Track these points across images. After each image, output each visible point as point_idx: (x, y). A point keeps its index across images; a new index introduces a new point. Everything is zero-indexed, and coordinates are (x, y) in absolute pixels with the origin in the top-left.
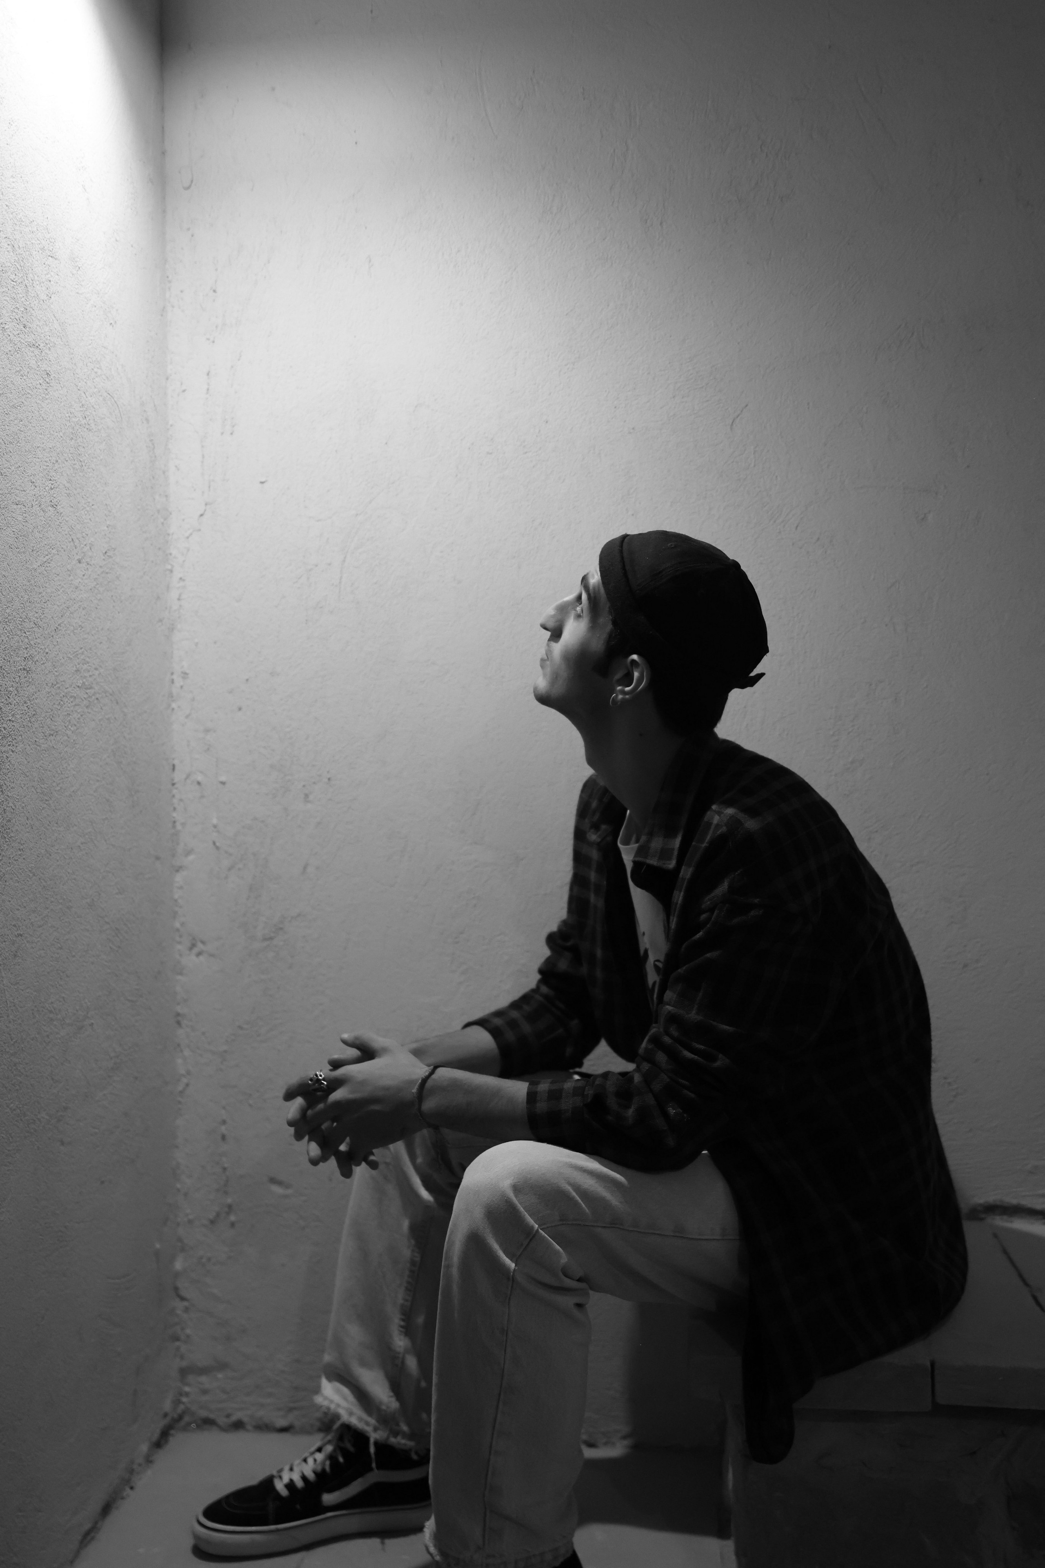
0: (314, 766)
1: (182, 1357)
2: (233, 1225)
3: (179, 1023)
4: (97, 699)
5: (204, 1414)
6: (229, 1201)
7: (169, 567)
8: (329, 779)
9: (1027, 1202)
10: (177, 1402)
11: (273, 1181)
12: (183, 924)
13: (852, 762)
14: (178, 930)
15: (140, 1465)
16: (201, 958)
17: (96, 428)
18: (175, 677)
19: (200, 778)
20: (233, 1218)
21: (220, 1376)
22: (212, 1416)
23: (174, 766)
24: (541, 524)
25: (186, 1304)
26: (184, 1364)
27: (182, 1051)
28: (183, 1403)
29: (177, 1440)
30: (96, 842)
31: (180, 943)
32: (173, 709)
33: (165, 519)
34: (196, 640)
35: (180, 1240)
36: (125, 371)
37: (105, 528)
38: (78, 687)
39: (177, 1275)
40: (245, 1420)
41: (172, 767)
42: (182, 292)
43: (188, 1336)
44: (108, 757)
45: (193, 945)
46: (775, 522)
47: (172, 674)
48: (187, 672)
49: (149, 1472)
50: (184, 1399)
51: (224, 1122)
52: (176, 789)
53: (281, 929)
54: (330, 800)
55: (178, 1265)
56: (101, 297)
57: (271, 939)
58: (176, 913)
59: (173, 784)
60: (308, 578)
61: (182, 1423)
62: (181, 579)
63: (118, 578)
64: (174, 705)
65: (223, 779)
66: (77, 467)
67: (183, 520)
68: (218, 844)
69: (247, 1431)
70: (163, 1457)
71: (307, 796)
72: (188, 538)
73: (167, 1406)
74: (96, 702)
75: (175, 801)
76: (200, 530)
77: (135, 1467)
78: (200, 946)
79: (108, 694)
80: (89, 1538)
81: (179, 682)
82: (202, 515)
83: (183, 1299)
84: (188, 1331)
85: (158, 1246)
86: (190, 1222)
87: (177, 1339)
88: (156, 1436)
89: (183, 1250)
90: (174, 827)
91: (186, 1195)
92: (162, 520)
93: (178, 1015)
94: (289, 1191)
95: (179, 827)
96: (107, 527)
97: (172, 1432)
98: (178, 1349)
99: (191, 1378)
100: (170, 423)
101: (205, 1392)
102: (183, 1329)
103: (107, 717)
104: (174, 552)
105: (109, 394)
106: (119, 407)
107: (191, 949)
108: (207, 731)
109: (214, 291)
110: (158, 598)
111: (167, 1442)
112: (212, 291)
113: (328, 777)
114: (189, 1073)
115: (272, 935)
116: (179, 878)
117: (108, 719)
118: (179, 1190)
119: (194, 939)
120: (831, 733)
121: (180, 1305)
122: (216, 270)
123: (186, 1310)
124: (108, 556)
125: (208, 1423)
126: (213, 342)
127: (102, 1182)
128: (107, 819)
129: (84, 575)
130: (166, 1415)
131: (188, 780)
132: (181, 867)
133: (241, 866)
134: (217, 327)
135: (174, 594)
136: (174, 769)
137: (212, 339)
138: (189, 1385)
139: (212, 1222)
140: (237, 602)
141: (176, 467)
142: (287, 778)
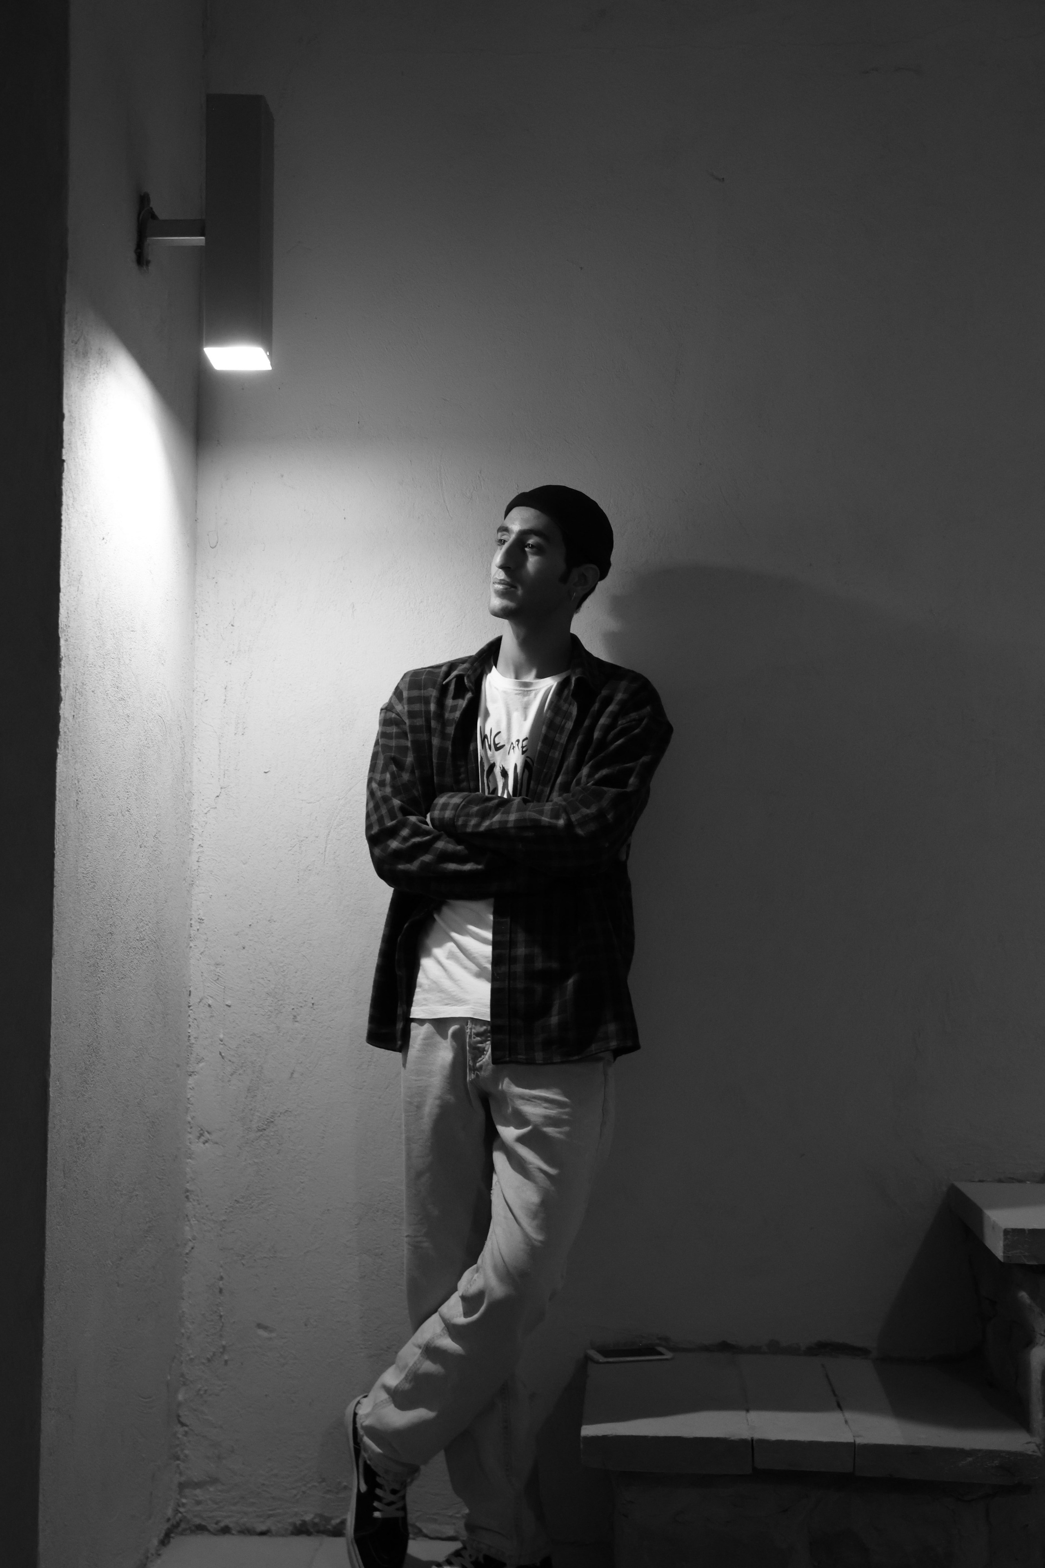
0: (301, 993)
1: (181, 1474)
2: (226, 1362)
3: (187, 1197)
5: (197, 1521)
6: (224, 1343)
7: (191, 836)
8: (313, 1004)
10: (177, 1511)
11: (260, 1326)
12: (193, 1118)
14: (189, 1122)
16: (207, 1144)
18: (192, 922)
19: (210, 1002)
20: (226, 1357)
21: (211, 1489)
22: (204, 1523)
23: (190, 991)
25: (186, 1429)
26: (183, 1479)
27: (189, 1221)
28: (180, 1512)
29: (176, 1541)
31: (190, 1133)
32: (191, 947)
33: (190, 800)
34: (211, 894)
35: (182, 1375)
39: (179, 1404)
40: (231, 1525)
41: (189, 993)
42: (207, 625)
43: (186, 1456)
45: (202, 1135)
47: (191, 919)
48: (203, 918)
50: (182, 1510)
51: (221, 1278)
52: (191, 1010)
53: (272, 1122)
54: (313, 1020)
55: (180, 1397)
57: (264, 1130)
58: (188, 1109)
59: (189, 1007)
60: (300, 847)
61: (180, 1529)
62: (200, 845)
64: (191, 944)
65: (229, 1003)
67: (203, 800)
68: (223, 1054)
69: (233, 1534)
70: (167, 1554)
71: (295, 1017)
72: (206, 813)
73: (170, 1512)
75: (190, 1020)
76: (216, 808)
78: (207, 1136)
81: (196, 926)
82: (218, 796)
83: (183, 1425)
84: (186, 1452)
85: (167, 1377)
86: (191, 1360)
87: (178, 1459)
88: (162, 1535)
89: (184, 1384)
90: (189, 1040)
91: (188, 1338)
92: (187, 800)
93: (187, 1191)
94: (273, 1335)
95: (193, 1041)
97: (172, 1535)
98: (178, 1466)
99: (187, 1491)
100: (195, 725)
101: (198, 1503)
102: (182, 1450)
104: (195, 825)
107: (199, 1138)
108: (217, 964)
109: (232, 625)
110: (182, 860)
111: (169, 1542)
112: (230, 625)
113: (313, 1002)
114: (194, 1238)
115: (265, 1127)
116: (191, 1081)
118: (183, 1334)
119: (202, 1130)
121: (181, 1430)
122: (234, 609)
123: (186, 1434)
125: (201, 1529)
126: (231, 664)
130: (169, 1520)
131: (201, 1003)
132: (193, 1072)
133: (241, 1071)
134: (233, 652)
135: (194, 857)
136: (190, 995)
137: (229, 662)
138: (185, 1497)
139: (209, 1360)
140: (244, 864)
141: (199, 758)
142: (280, 1002)
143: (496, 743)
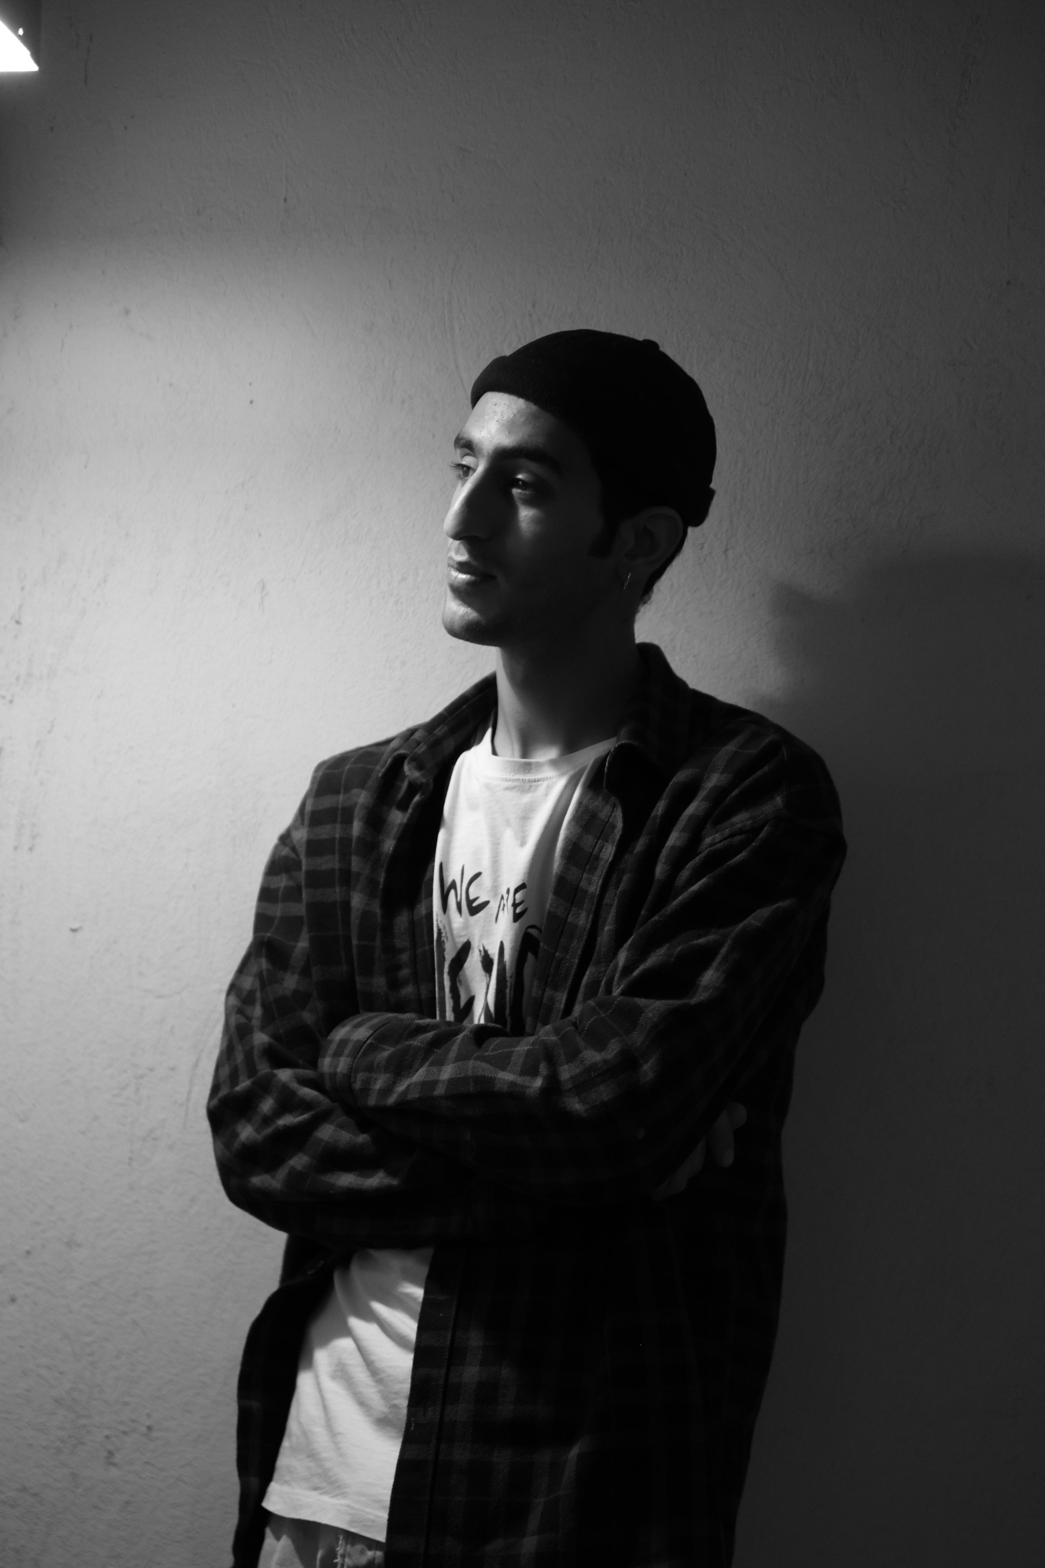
0: (126, 1404)
8: (149, 1428)
54: (147, 1463)
60: (137, 1090)
71: (111, 1454)
109: (18, 622)
112: (13, 622)
113: (148, 1423)
122: (23, 588)
126: (11, 702)
134: (18, 678)
137: (9, 697)
140: (22, 1121)
142: (81, 1422)
143: (472, 897)
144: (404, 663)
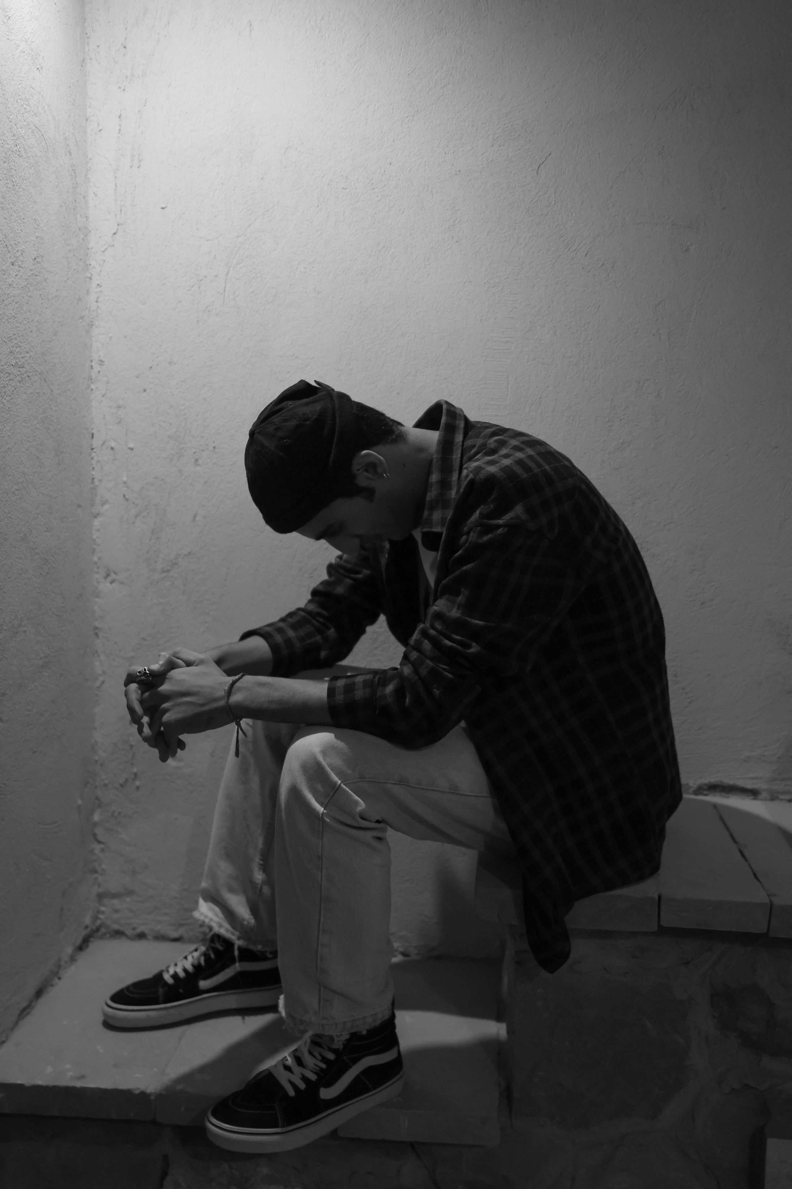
0: (202, 437)
1: (99, 885)
2: (138, 788)
3: (96, 634)
4: (28, 376)
5: (115, 927)
6: (135, 770)
7: (89, 275)
8: (214, 448)
9: (741, 783)
10: (95, 918)
12: (99, 558)
13: (622, 443)
14: (96, 563)
15: (66, 962)
16: (114, 585)
17: (26, 155)
18: (93, 364)
19: (113, 444)
20: (137, 783)
21: (128, 899)
22: (121, 929)
23: (93, 434)
24: (384, 247)
25: (102, 846)
26: (101, 890)
27: (99, 656)
28: (100, 919)
29: (96, 945)
30: (28, 490)
31: (97, 573)
32: (92, 390)
33: (86, 236)
34: (110, 335)
35: (97, 798)
36: (50, 109)
37: (34, 238)
38: (12, 365)
39: (95, 824)
40: (147, 932)
41: (91, 436)
42: (98, 46)
43: (103, 870)
44: (38, 423)
45: (108, 575)
46: (569, 250)
47: (92, 361)
48: (104, 360)
49: (73, 968)
50: (101, 916)
52: (95, 452)
53: (176, 564)
54: (215, 464)
55: (96, 817)
56: (29, 45)
57: (168, 571)
58: (94, 549)
59: (92, 449)
60: (199, 287)
61: (100, 934)
62: (98, 285)
63: (45, 280)
64: (93, 386)
65: (131, 445)
66: (9, 186)
67: (100, 237)
68: (127, 497)
69: (149, 940)
70: (84, 958)
71: (197, 460)
72: (104, 252)
73: (88, 920)
74: (27, 378)
75: (94, 462)
76: (113, 246)
77: (62, 963)
78: (113, 576)
79: (37, 374)
80: (25, 1013)
81: (97, 367)
82: (115, 234)
83: (99, 842)
84: (104, 866)
85: (80, 802)
86: (105, 785)
87: (96, 872)
88: (79, 942)
89: (100, 806)
90: (93, 483)
91: (102, 765)
92: (83, 237)
93: (96, 628)
94: (182, 764)
95: (97, 483)
96: (36, 238)
97: (91, 939)
98: (96, 879)
99: (106, 901)
100: (89, 157)
101: (116, 911)
102: (100, 865)
103: (37, 391)
104: (93, 263)
105: (37, 128)
106: (45, 139)
107: (106, 578)
108: (119, 407)
109: (125, 47)
110: (80, 299)
111: (87, 946)
112: (123, 46)
113: (214, 445)
114: (104, 673)
115: (169, 568)
116: (96, 523)
117: (38, 393)
118: (96, 761)
119: (108, 570)
120: (607, 419)
121: (97, 847)
122: (126, 29)
123: (103, 850)
124: (37, 261)
125: (118, 934)
126: (124, 90)
127: (34, 752)
128: (36, 472)
129: (16, 276)
130: (86, 927)
131: (104, 446)
132: (98, 514)
133: (145, 514)
134: (127, 77)
135: (93, 297)
136: (93, 437)
137: (123, 88)
138: (104, 906)
139: (122, 786)
140: (143, 304)
141: (94, 193)
142: (182, 446)
144: (324, 64)
